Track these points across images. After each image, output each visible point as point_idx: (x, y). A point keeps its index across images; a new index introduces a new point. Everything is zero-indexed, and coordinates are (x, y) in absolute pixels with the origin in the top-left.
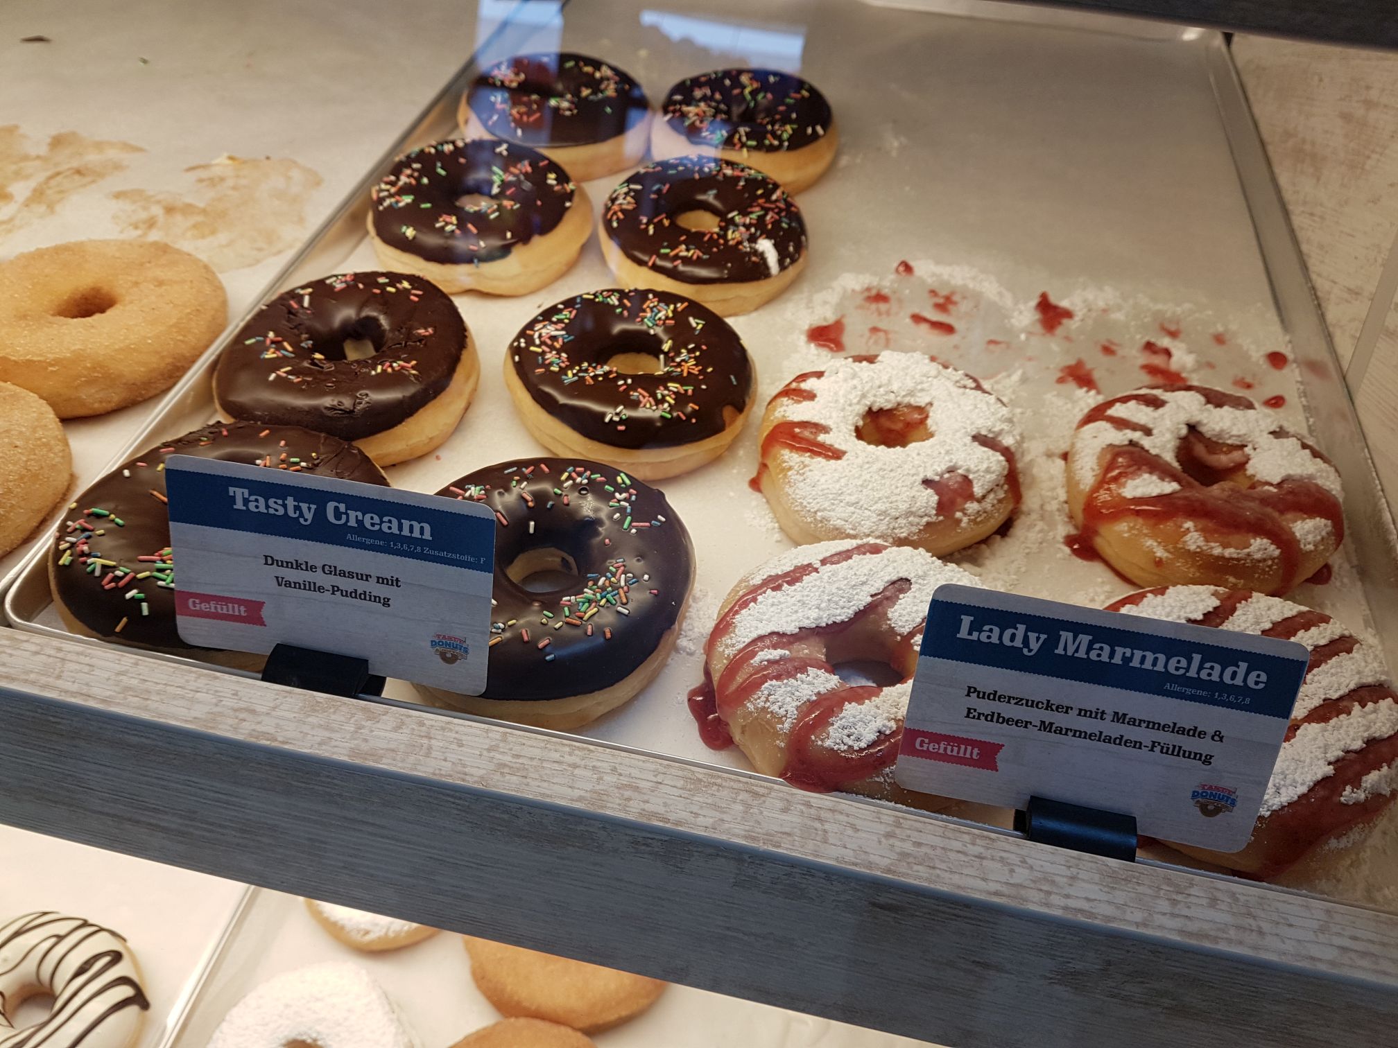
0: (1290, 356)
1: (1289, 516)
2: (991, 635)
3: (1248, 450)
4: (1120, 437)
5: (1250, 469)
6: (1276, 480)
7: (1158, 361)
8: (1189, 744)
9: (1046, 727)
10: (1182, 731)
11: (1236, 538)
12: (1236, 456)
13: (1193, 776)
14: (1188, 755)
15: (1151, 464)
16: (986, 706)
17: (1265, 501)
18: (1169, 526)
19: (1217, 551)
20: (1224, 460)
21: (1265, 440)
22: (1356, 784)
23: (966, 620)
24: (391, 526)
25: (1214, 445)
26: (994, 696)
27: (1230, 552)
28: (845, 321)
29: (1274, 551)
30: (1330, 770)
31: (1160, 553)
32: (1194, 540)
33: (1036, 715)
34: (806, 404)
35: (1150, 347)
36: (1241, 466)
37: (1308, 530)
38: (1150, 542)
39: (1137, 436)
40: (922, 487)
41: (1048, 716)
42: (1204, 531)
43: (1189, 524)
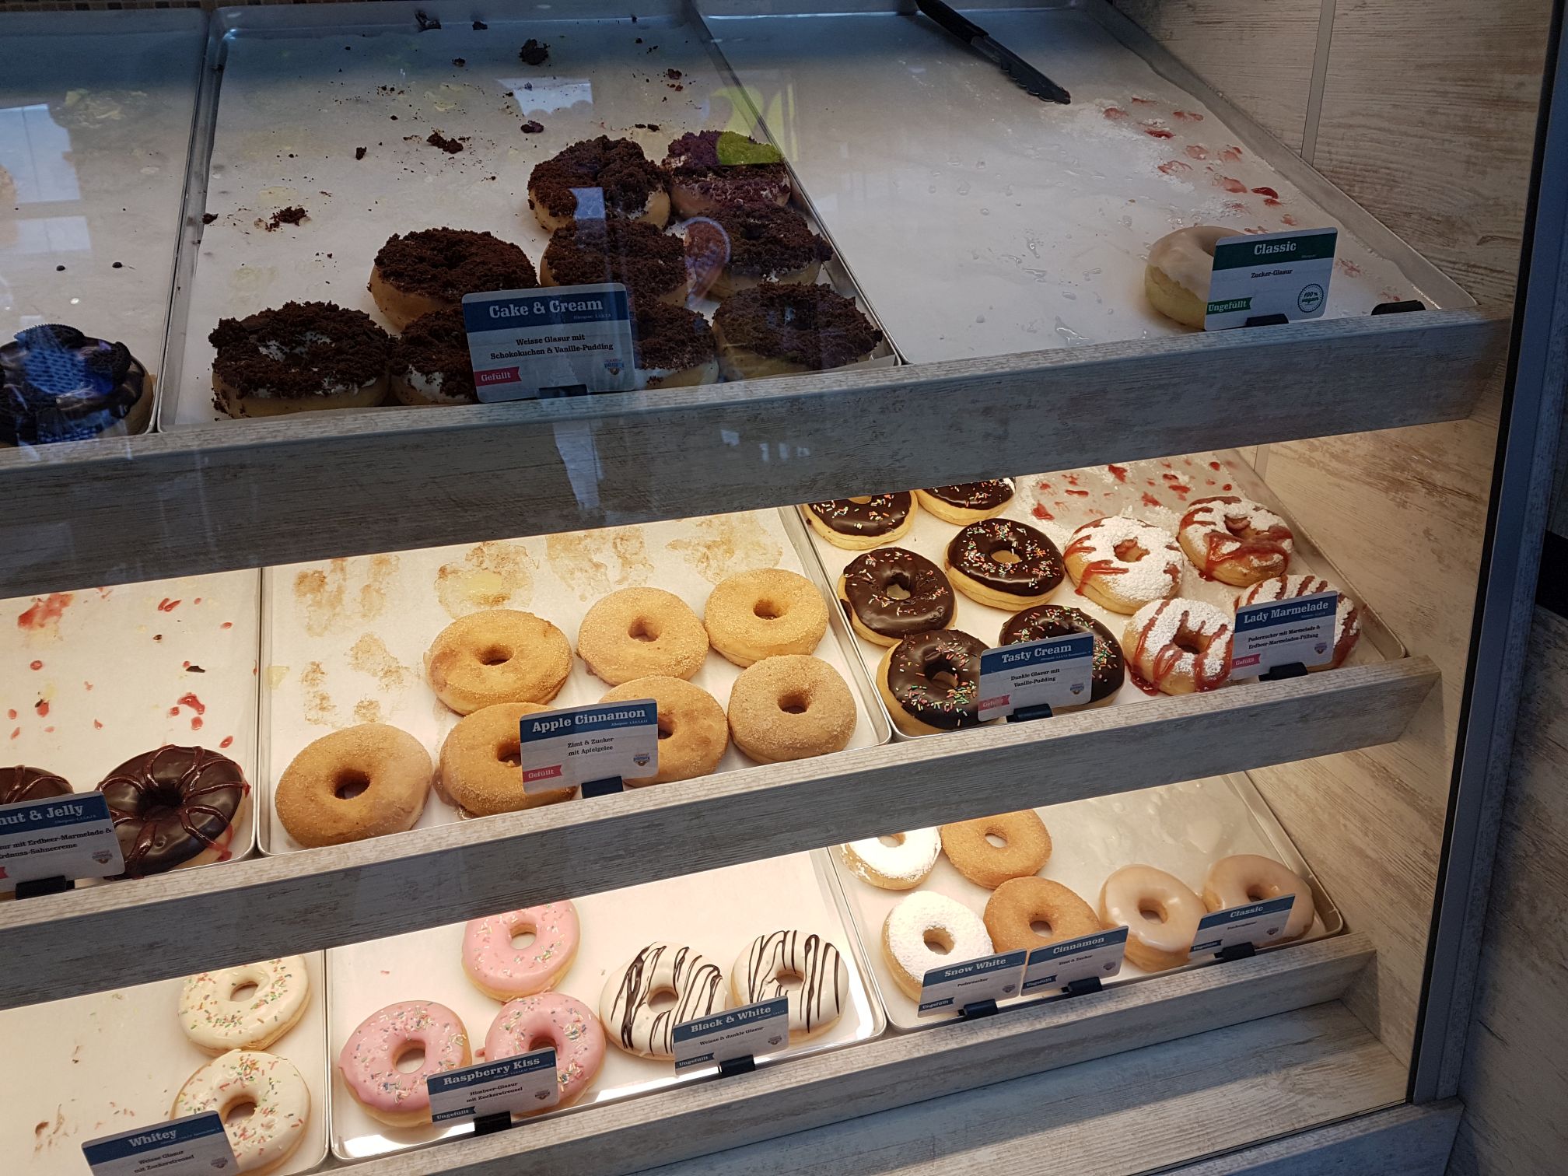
0: (1219, 462)
1: (1279, 542)
2: (1253, 619)
3: (1248, 519)
4: (1208, 529)
5: (1253, 526)
6: (1267, 529)
7: (1174, 483)
8: (1310, 633)
9: (1271, 643)
10: (1309, 629)
11: (1268, 557)
12: (1245, 522)
13: (1314, 642)
14: (1311, 636)
15: (1223, 538)
16: (1254, 643)
17: (1269, 539)
18: (1245, 560)
19: (1265, 564)
20: (1240, 525)
21: (1253, 513)
22: (1351, 628)
23: (1246, 617)
24: (1057, 650)
25: (1235, 520)
26: (1257, 639)
27: (1268, 563)
28: (1041, 503)
29: (1281, 557)
30: (1344, 627)
31: (1245, 571)
32: (1256, 563)
33: (1267, 640)
34: (1094, 553)
35: (1165, 476)
36: (1248, 526)
37: (1286, 544)
38: (1240, 568)
39: (1212, 527)
40: (1163, 574)
41: (1271, 639)
42: (1257, 558)
43: (1252, 557)
